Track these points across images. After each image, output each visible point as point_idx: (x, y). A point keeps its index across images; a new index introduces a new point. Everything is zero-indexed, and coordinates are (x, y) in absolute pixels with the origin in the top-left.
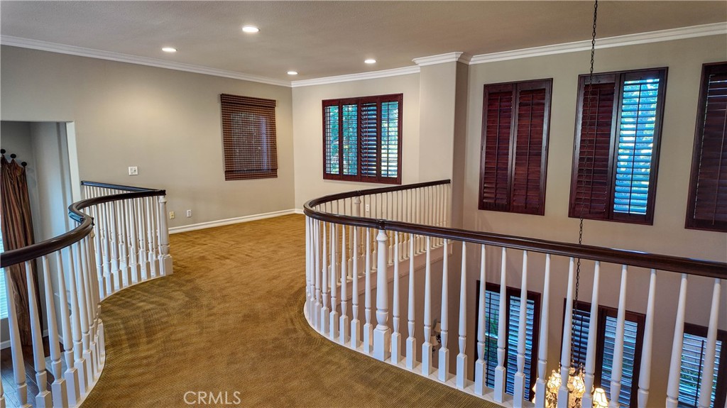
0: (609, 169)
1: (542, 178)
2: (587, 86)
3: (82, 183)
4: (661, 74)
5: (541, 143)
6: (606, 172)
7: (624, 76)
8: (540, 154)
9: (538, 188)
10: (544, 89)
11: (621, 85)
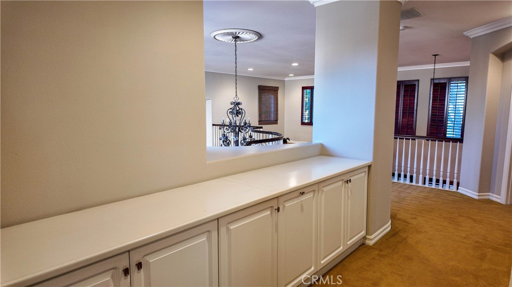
0: (444, 119)
1: (414, 123)
2: (434, 84)
3: (213, 125)
4: (466, 79)
5: (414, 108)
6: (443, 120)
7: (450, 79)
8: (413, 113)
9: (412, 128)
10: (415, 84)
11: (449, 83)
